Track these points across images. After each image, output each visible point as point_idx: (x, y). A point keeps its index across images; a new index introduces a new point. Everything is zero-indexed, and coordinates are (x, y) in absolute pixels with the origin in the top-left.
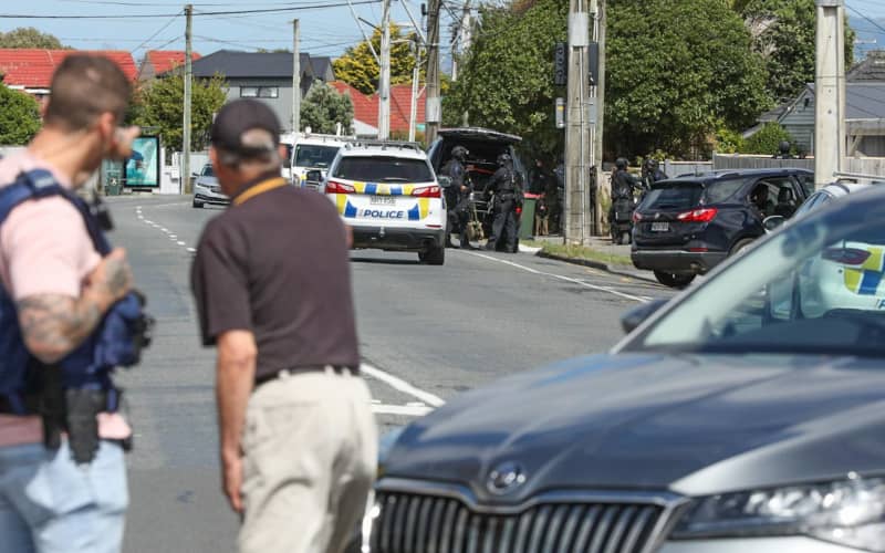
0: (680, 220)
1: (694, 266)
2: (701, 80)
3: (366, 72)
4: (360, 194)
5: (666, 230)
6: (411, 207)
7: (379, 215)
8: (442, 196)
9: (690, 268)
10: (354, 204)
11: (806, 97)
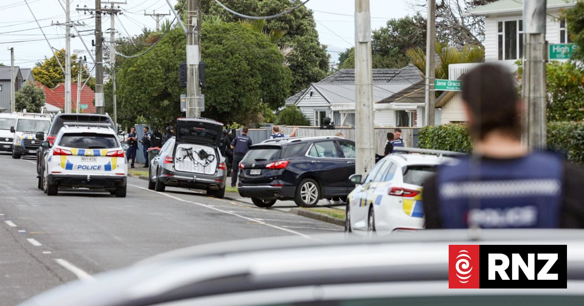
0: (268, 168)
1: (276, 195)
2: (255, 83)
3: (50, 76)
4: (76, 155)
5: (259, 173)
6: (106, 163)
7: (87, 168)
8: (125, 156)
9: (273, 196)
10: (71, 162)
11: (311, 91)
